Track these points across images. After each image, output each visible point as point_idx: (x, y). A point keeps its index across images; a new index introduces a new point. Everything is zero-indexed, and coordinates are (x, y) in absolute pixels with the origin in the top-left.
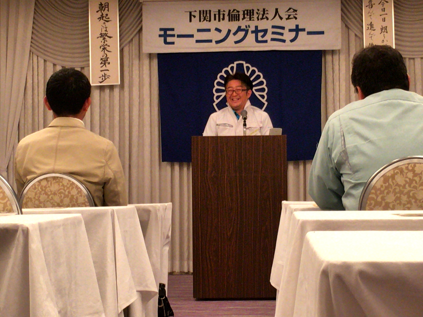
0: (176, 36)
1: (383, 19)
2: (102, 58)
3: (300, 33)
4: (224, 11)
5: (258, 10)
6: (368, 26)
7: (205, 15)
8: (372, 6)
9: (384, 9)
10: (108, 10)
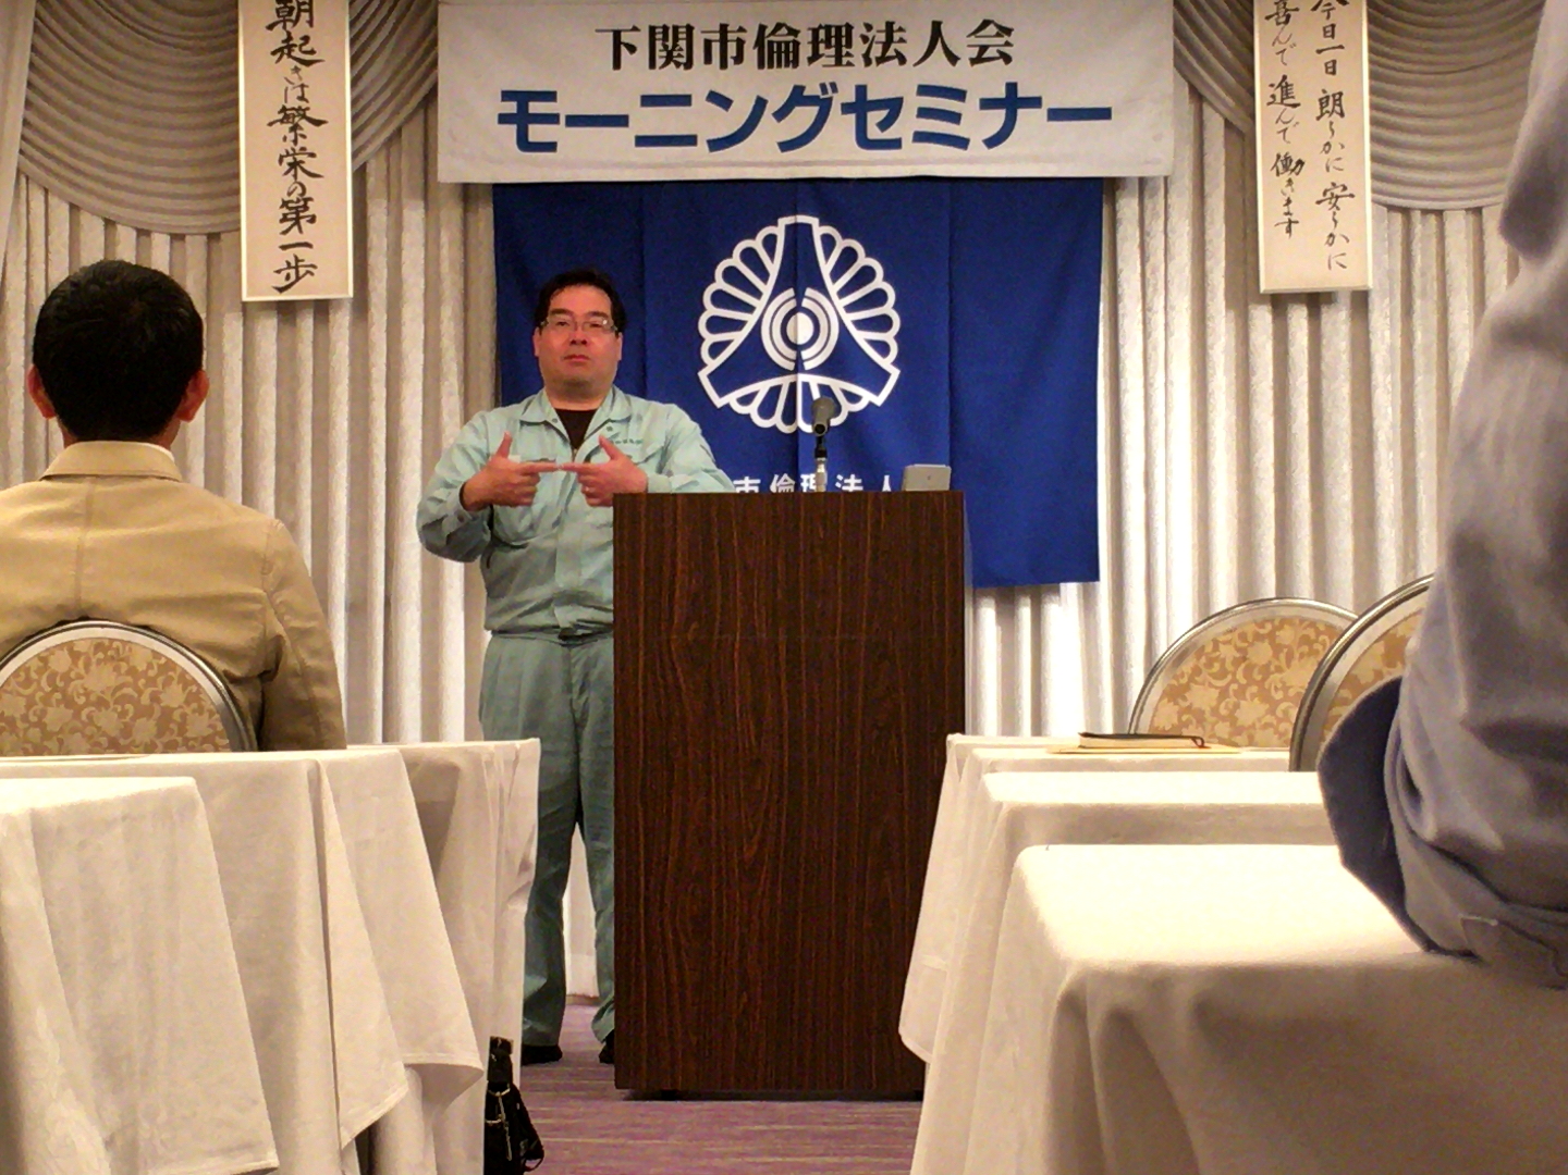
0: (563, 120)
1: (1326, 64)
2: (287, 198)
3: (1020, 112)
4: (741, 30)
5: (869, 27)
6: (1271, 91)
7: (671, 45)
8: (1288, 17)
9: (1333, 26)
10: (311, 23)
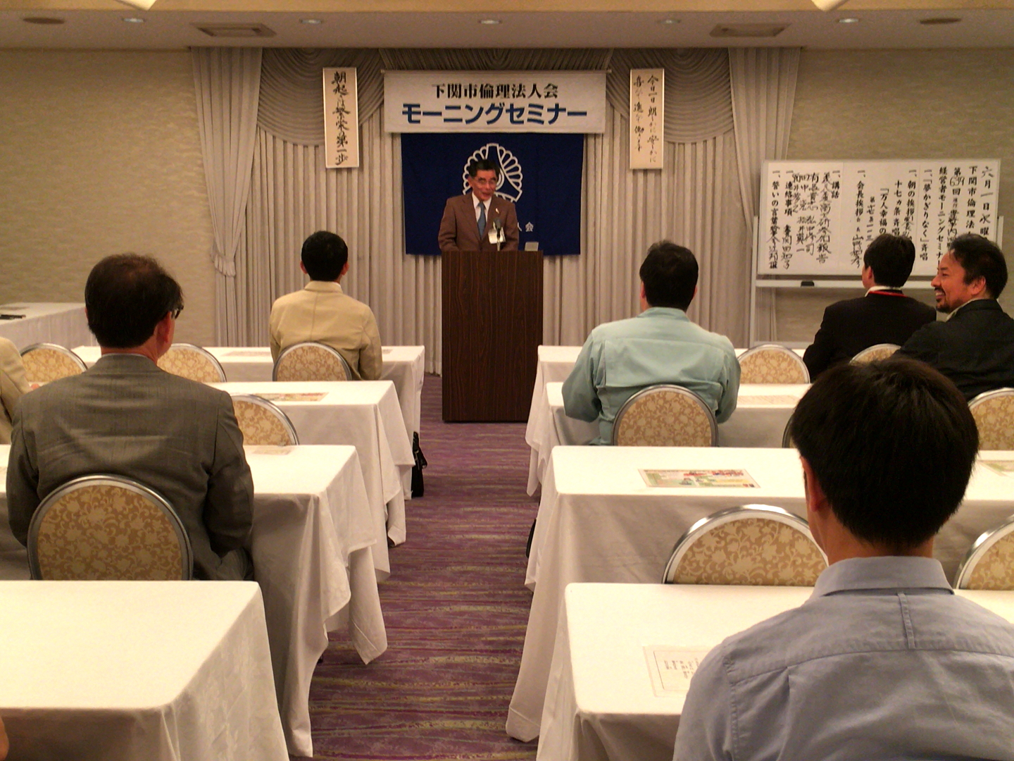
0: (422, 113)
1: (651, 99)
2: (339, 136)
3: (560, 113)
4: (476, 86)
5: (514, 86)
6: (635, 107)
7: (454, 90)
8: (641, 84)
9: (655, 87)
10: (345, 81)
